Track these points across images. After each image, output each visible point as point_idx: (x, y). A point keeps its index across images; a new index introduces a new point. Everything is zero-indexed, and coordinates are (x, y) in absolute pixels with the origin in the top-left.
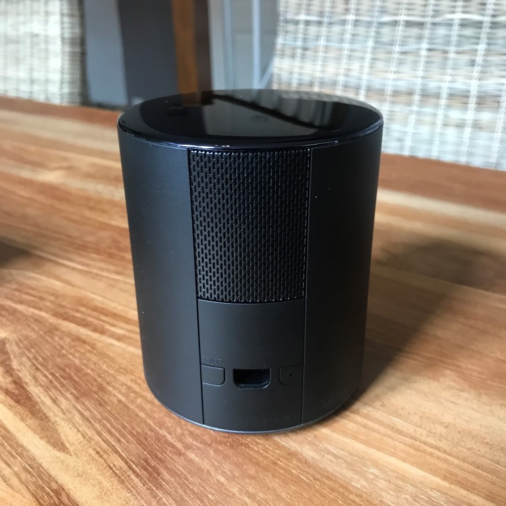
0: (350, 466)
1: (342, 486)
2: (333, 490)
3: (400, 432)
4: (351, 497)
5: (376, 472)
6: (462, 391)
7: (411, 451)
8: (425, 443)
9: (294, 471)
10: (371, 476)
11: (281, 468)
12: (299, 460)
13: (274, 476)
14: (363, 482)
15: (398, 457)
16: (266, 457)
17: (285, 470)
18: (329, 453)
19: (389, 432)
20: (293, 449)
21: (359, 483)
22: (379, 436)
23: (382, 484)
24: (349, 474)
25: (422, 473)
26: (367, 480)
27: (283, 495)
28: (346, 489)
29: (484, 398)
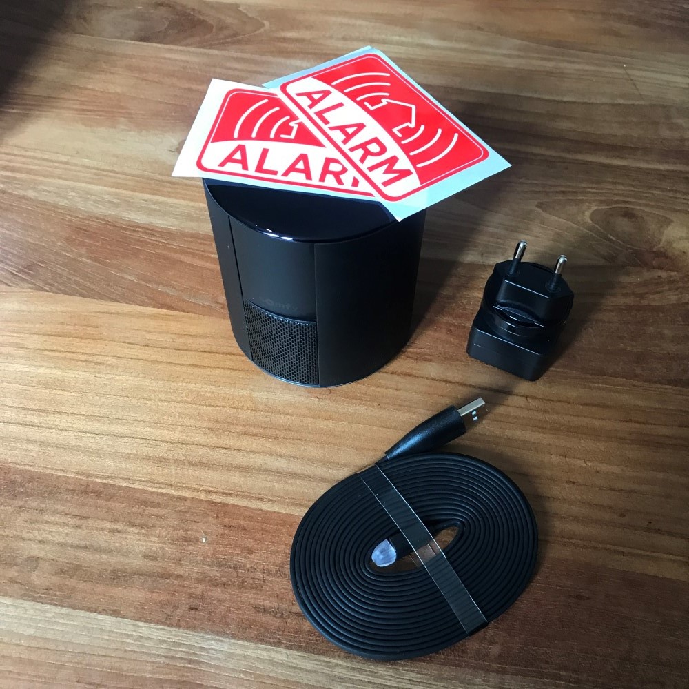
0: (58, 195)
1: (54, 207)
2: (48, 210)
3: (88, 167)
4: (59, 211)
5: (73, 194)
6: (130, 131)
7: (95, 177)
8: (103, 170)
9: (24, 207)
10: (71, 197)
11: (16, 206)
12: (26, 199)
13: (12, 212)
14: (66, 201)
15: (87, 183)
16: (5, 204)
17: (18, 207)
18: (44, 191)
19: (80, 169)
20: (21, 194)
21: (63, 202)
22: (75, 173)
23: (77, 199)
24: (57, 200)
25: (100, 187)
26: (68, 199)
27: (20, 220)
28: (57, 207)
29: (144, 132)
